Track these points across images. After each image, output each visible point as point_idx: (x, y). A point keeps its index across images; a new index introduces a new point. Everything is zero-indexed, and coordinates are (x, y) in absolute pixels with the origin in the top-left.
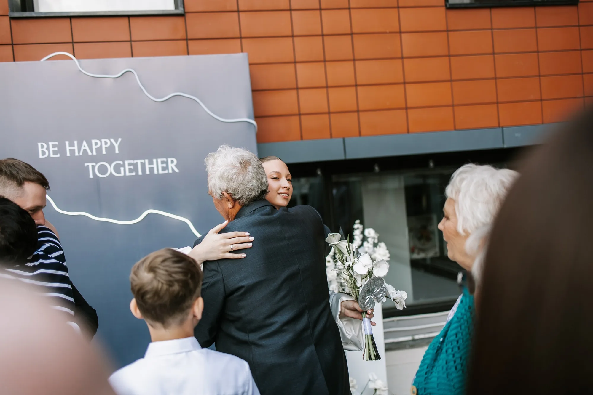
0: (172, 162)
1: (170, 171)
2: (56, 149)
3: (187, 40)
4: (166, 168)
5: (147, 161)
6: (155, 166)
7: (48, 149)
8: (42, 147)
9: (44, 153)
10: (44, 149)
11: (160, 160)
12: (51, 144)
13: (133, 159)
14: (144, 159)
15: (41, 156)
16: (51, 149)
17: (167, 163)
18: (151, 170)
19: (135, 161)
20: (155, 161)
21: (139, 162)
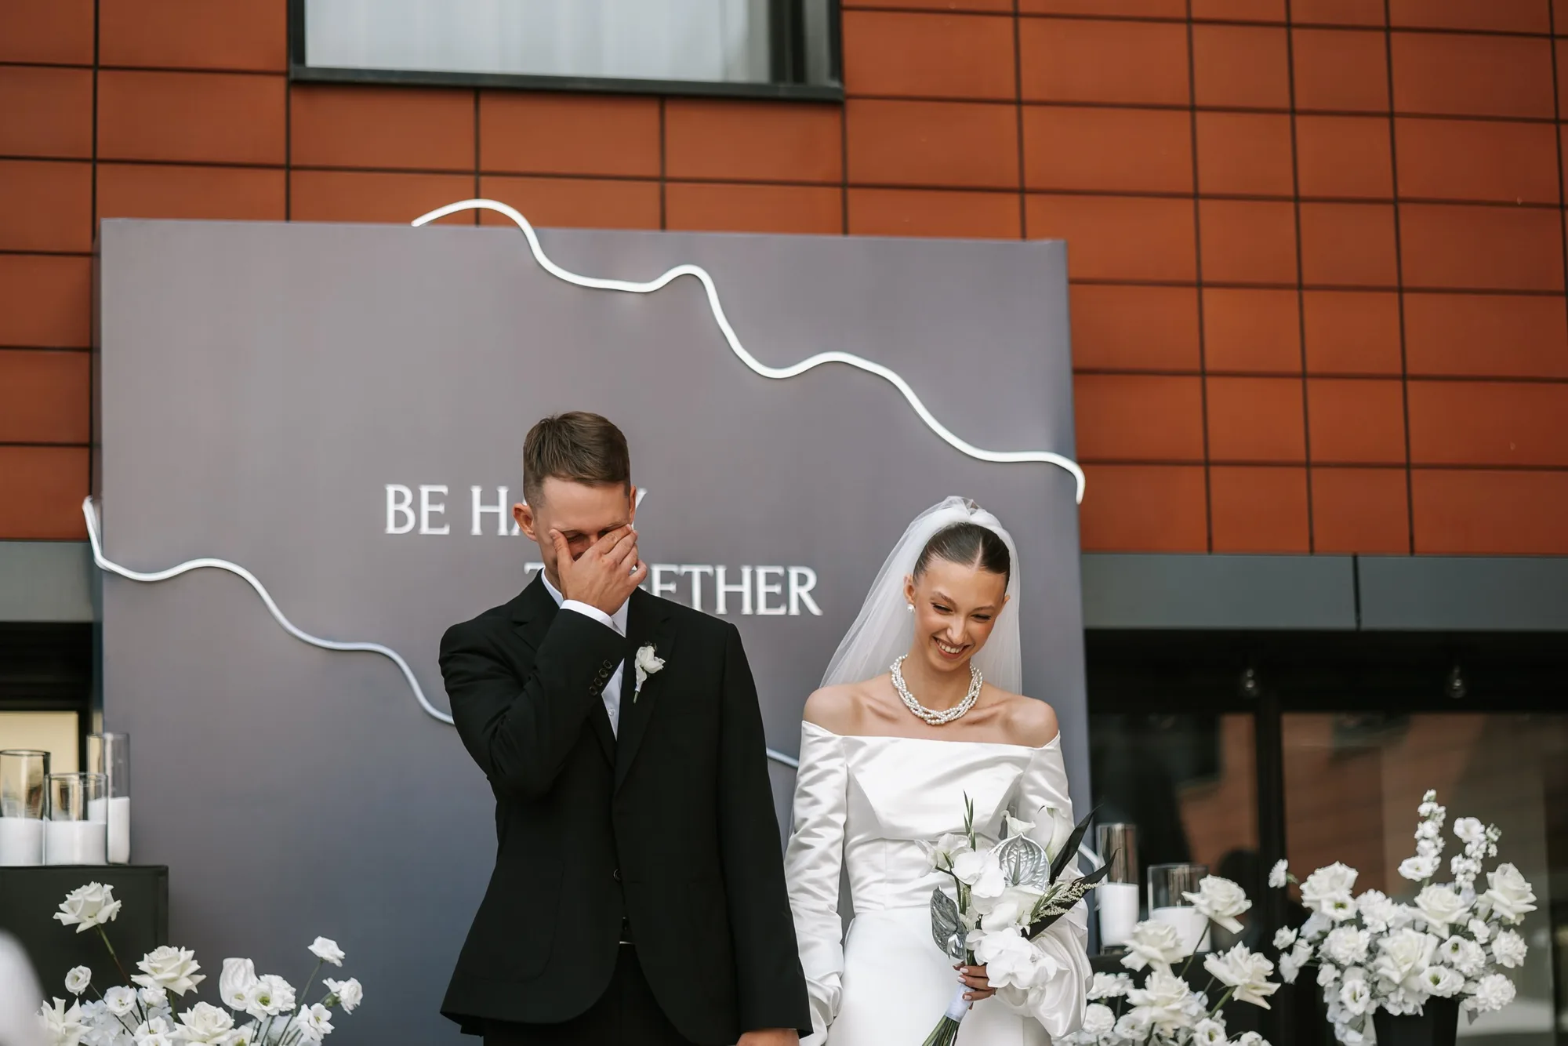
0: (802, 580)
1: (794, 610)
2: (441, 508)
3: (844, 185)
4: (782, 599)
5: (721, 572)
6: (745, 588)
7: (416, 506)
8: (400, 498)
9: (401, 520)
10: (404, 508)
11: (762, 572)
12: (425, 490)
13: (680, 563)
14: (714, 565)
15: (391, 529)
16: (426, 508)
17: (784, 581)
18: (734, 600)
19: (684, 569)
20: (746, 572)
21: (696, 571)
